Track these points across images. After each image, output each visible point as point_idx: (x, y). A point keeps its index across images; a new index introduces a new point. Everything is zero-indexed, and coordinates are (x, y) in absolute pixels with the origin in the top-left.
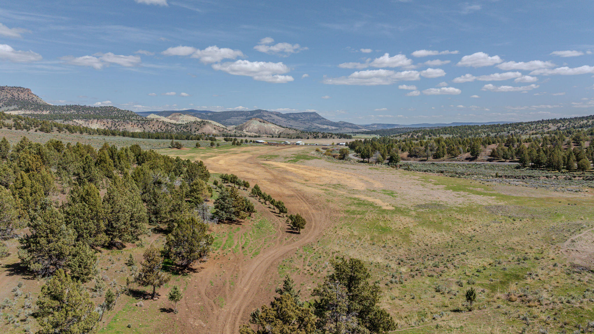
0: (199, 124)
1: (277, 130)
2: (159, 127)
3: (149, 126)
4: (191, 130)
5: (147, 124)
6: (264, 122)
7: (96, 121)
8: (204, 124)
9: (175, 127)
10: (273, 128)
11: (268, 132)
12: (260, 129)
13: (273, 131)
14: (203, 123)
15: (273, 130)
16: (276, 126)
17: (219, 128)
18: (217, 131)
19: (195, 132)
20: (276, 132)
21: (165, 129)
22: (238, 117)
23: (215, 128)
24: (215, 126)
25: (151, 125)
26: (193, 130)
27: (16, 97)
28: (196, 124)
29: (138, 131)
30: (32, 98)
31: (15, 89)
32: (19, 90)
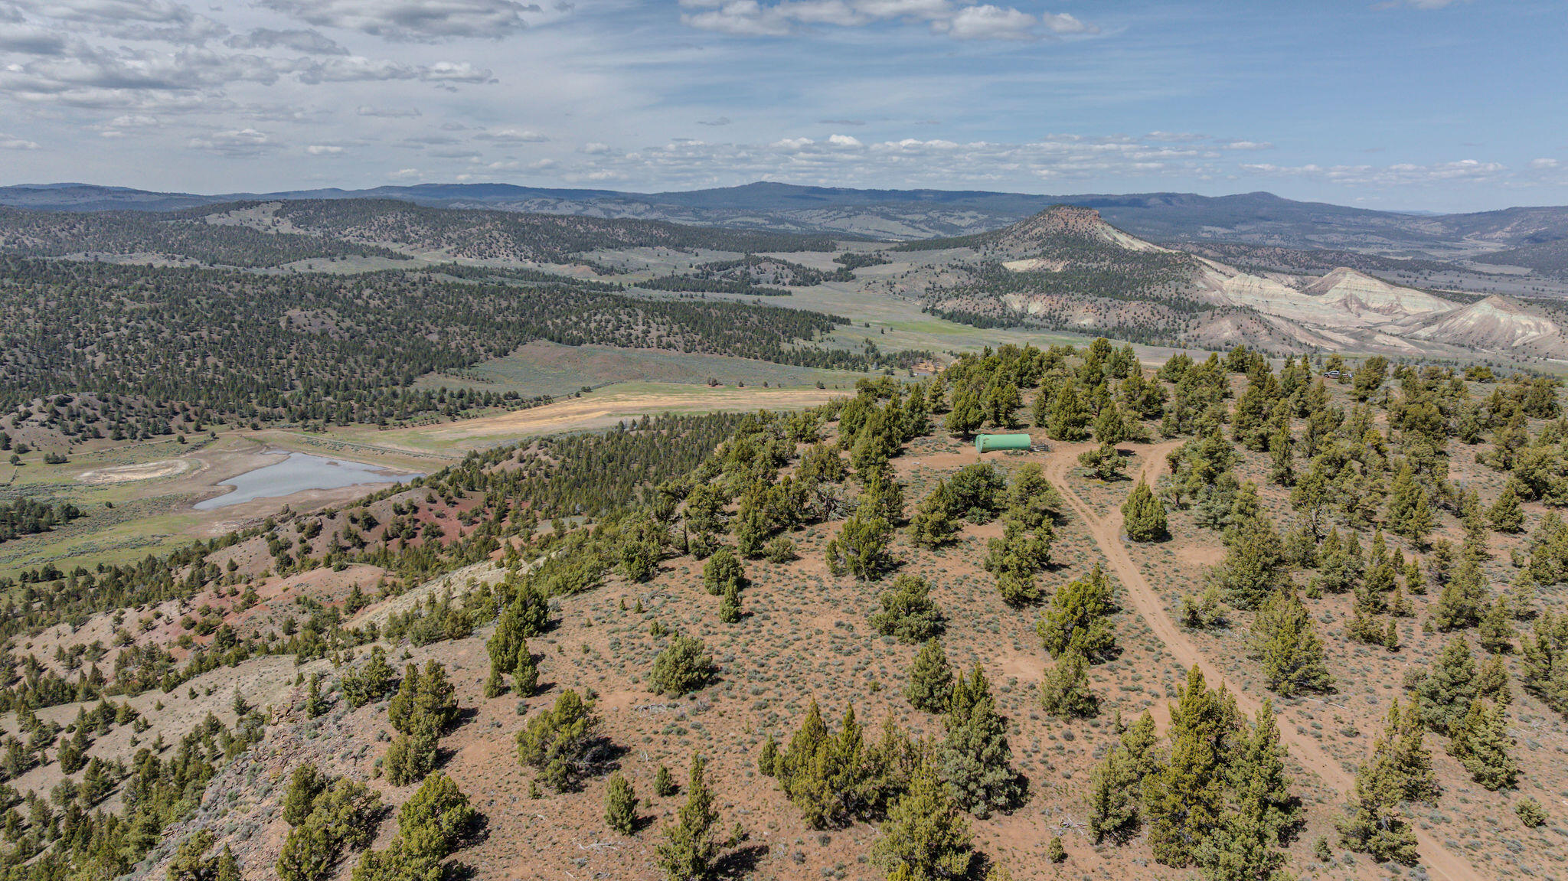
1: (1533, 333)
2: (1136, 316)
3: (1120, 312)
5: (1118, 308)
9: (1172, 316)
15: (1519, 332)
21: (1142, 320)
25: (1124, 311)
27: (1070, 227)
29: (1088, 321)
30: (1093, 229)
31: (1076, 211)
32: (1080, 214)
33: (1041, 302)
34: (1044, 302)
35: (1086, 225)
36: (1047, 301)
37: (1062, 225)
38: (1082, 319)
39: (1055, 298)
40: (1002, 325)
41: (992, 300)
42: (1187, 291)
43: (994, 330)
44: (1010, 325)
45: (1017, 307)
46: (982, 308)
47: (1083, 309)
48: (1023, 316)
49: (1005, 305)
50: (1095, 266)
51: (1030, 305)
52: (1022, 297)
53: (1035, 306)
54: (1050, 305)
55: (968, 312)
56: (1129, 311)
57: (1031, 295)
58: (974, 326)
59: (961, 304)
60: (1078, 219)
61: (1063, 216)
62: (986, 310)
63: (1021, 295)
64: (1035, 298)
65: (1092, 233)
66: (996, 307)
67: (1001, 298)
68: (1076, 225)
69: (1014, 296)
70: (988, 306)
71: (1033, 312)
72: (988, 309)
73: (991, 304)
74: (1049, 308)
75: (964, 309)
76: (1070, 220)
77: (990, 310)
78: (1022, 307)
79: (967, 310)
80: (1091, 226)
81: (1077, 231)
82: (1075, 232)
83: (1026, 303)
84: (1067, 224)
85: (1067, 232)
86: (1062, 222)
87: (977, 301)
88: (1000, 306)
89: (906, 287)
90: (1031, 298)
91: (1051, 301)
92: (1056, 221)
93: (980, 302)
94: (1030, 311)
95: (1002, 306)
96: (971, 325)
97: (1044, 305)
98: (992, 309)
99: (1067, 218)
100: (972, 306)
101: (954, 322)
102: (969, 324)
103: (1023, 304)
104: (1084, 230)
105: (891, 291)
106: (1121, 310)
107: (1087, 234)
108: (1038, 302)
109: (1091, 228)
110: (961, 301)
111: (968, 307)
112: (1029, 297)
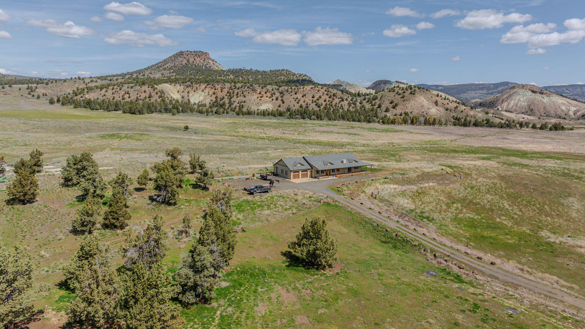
0: (401, 92)
1: (573, 109)
2: (315, 99)
3: (295, 96)
4: (379, 106)
5: (293, 93)
6: (541, 93)
7: (203, 86)
8: (413, 93)
9: (350, 98)
10: (562, 103)
11: (552, 113)
12: (532, 107)
13: (563, 111)
14: (409, 91)
15: (563, 108)
16: (568, 100)
17: (446, 102)
18: (442, 110)
19: (387, 110)
20: (571, 113)
21: (324, 103)
22: (476, 91)
23: (436, 103)
24: (438, 98)
25: (299, 96)
26: (386, 104)
27: (191, 62)
28: (394, 93)
29: (267, 106)
30: (207, 64)
31: (193, 53)
32: (196, 55)
33: (203, 91)
34: (207, 91)
35: (202, 61)
36: (209, 90)
39: (218, 87)
41: (145, 88)
45: (176, 96)
46: (133, 97)
47: (255, 96)
48: (187, 103)
49: (162, 92)
51: (190, 95)
52: (178, 87)
53: (197, 95)
54: (214, 94)
55: (115, 100)
56: (305, 95)
57: (190, 86)
58: (124, 112)
59: (107, 94)
60: (196, 58)
61: (185, 56)
62: (140, 98)
63: (178, 85)
64: (195, 88)
65: (207, 66)
66: (152, 95)
67: (156, 86)
68: (195, 61)
69: (170, 86)
70: (141, 94)
71: (197, 102)
72: (142, 97)
73: (145, 92)
74: (214, 96)
75: (111, 99)
76: (190, 58)
77: (146, 98)
78: (183, 97)
79: (113, 99)
80: (205, 62)
81: (197, 65)
82: (195, 65)
83: (186, 94)
84: (188, 61)
85: (190, 65)
86: (185, 60)
87: (127, 90)
88: (157, 94)
89: (50, 92)
90: (190, 88)
91: (213, 90)
92: (180, 59)
93: (131, 91)
94: (192, 101)
95: (159, 94)
96: (121, 112)
97: (207, 94)
98: (147, 96)
99: (187, 57)
100: (121, 95)
101: (93, 109)
102: (115, 110)
103: (182, 94)
104: (202, 64)
105: (29, 94)
106: (296, 94)
107: (203, 66)
108: (200, 92)
109: (206, 63)
110: (107, 91)
111: (116, 96)
112: (187, 87)
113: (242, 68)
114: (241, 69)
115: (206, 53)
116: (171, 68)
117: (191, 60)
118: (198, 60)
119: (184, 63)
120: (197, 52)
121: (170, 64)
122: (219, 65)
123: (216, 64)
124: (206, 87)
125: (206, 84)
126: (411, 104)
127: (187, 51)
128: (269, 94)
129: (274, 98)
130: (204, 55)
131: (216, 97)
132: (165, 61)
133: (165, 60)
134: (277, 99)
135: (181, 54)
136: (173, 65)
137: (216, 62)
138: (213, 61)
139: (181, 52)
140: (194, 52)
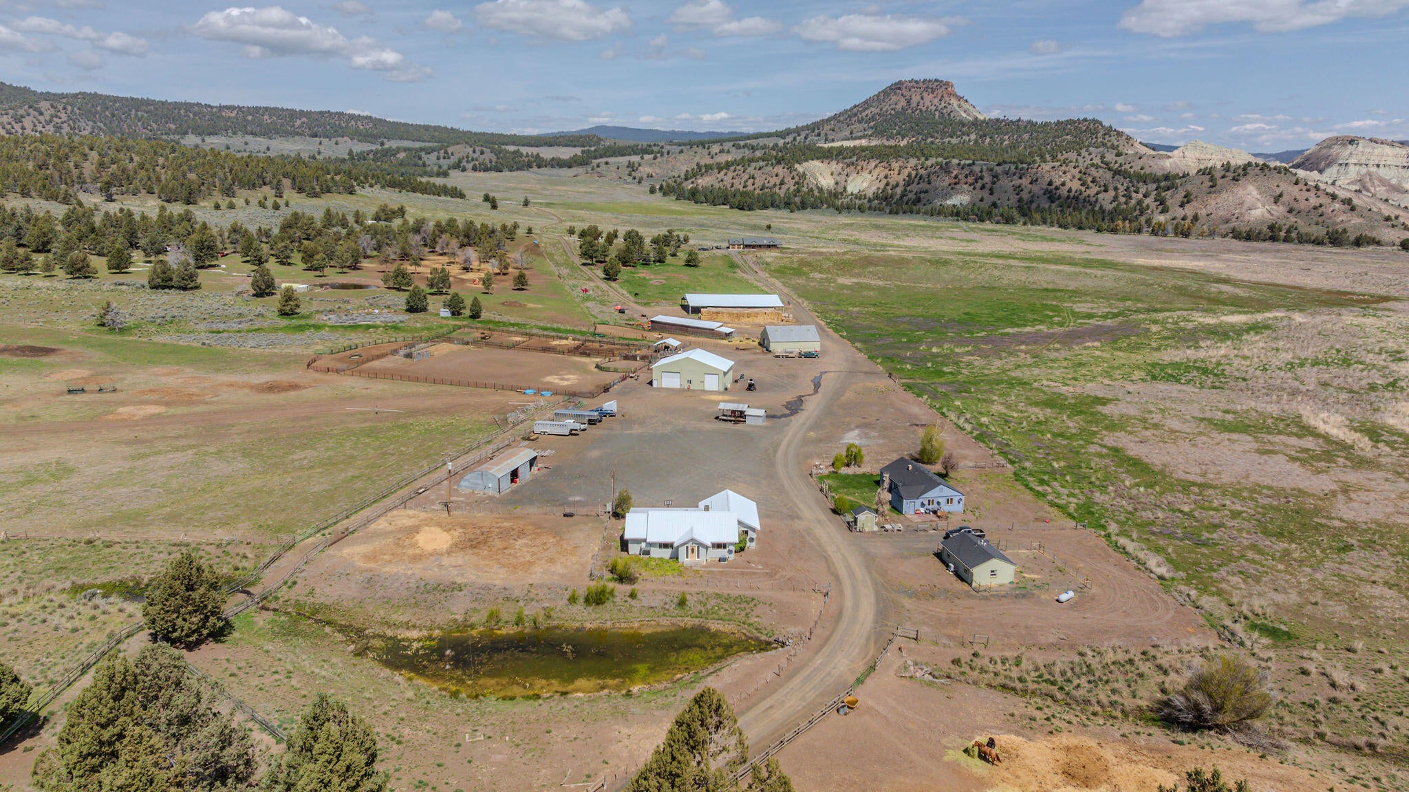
3: (1018, 182)
7: (873, 164)
8: (1236, 179)
9: (1126, 185)
14: (1237, 174)
23: (1278, 198)
25: (1025, 182)
27: (914, 105)
29: (960, 199)
30: (945, 107)
31: (921, 85)
32: (927, 87)
33: (870, 172)
34: (875, 173)
35: (936, 101)
36: (881, 172)
37: (903, 103)
38: (947, 196)
39: (896, 165)
40: (788, 205)
41: (779, 169)
42: (1120, 160)
43: (770, 212)
44: (803, 206)
45: (827, 182)
46: (759, 183)
47: (946, 182)
48: (836, 195)
49: (804, 175)
50: (954, 141)
51: (850, 179)
52: (835, 166)
53: (859, 179)
54: (886, 177)
55: (733, 189)
56: (1036, 180)
57: (853, 164)
58: (732, 207)
59: (725, 178)
60: (925, 94)
61: (904, 91)
62: (767, 185)
63: (834, 163)
64: (859, 168)
65: (945, 111)
66: (786, 180)
67: (797, 166)
68: (922, 102)
69: (821, 164)
70: (771, 179)
71: (855, 192)
72: (770, 185)
73: (777, 175)
74: (884, 181)
75: (729, 186)
76: (913, 96)
77: (775, 185)
78: (837, 183)
79: (732, 186)
80: (943, 103)
81: (924, 109)
82: (921, 110)
83: (843, 177)
84: (909, 102)
85: (910, 111)
86: (903, 99)
87: (753, 172)
88: (793, 178)
89: (658, 171)
90: (852, 168)
91: (887, 172)
92: (894, 98)
93: (757, 174)
94: (849, 190)
95: (797, 179)
96: (727, 207)
97: (874, 178)
98: (778, 183)
99: (909, 94)
100: (743, 181)
101: (696, 202)
102: (723, 204)
103: (838, 178)
104: (934, 108)
105: (630, 175)
106: (1021, 178)
107: (937, 113)
108: (865, 174)
109: (943, 105)
110: (726, 174)
111: (736, 182)
112: (848, 166)
113: (1002, 118)
114: (998, 120)
115: (947, 84)
116: (873, 119)
117: (916, 99)
118: (928, 97)
119: (899, 107)
120: (930, 81)
121: (873, 109)
122: (971, 108)
123: (966, 106)
124: (876, 166)
125: (878, 161)
126: (1218, 200)
127: (910, 82)
128: (970, 180)
129: (979, 185)
130: (943, 87)
131: (887, 184)
132: (867, 104)
133: (866, 102)
134: (983, 187)
135: (898, 87)
136: (878, 111)
137: (966, 101)
138: (959, 98)
139: (900, 83)
140: (925, 81)
